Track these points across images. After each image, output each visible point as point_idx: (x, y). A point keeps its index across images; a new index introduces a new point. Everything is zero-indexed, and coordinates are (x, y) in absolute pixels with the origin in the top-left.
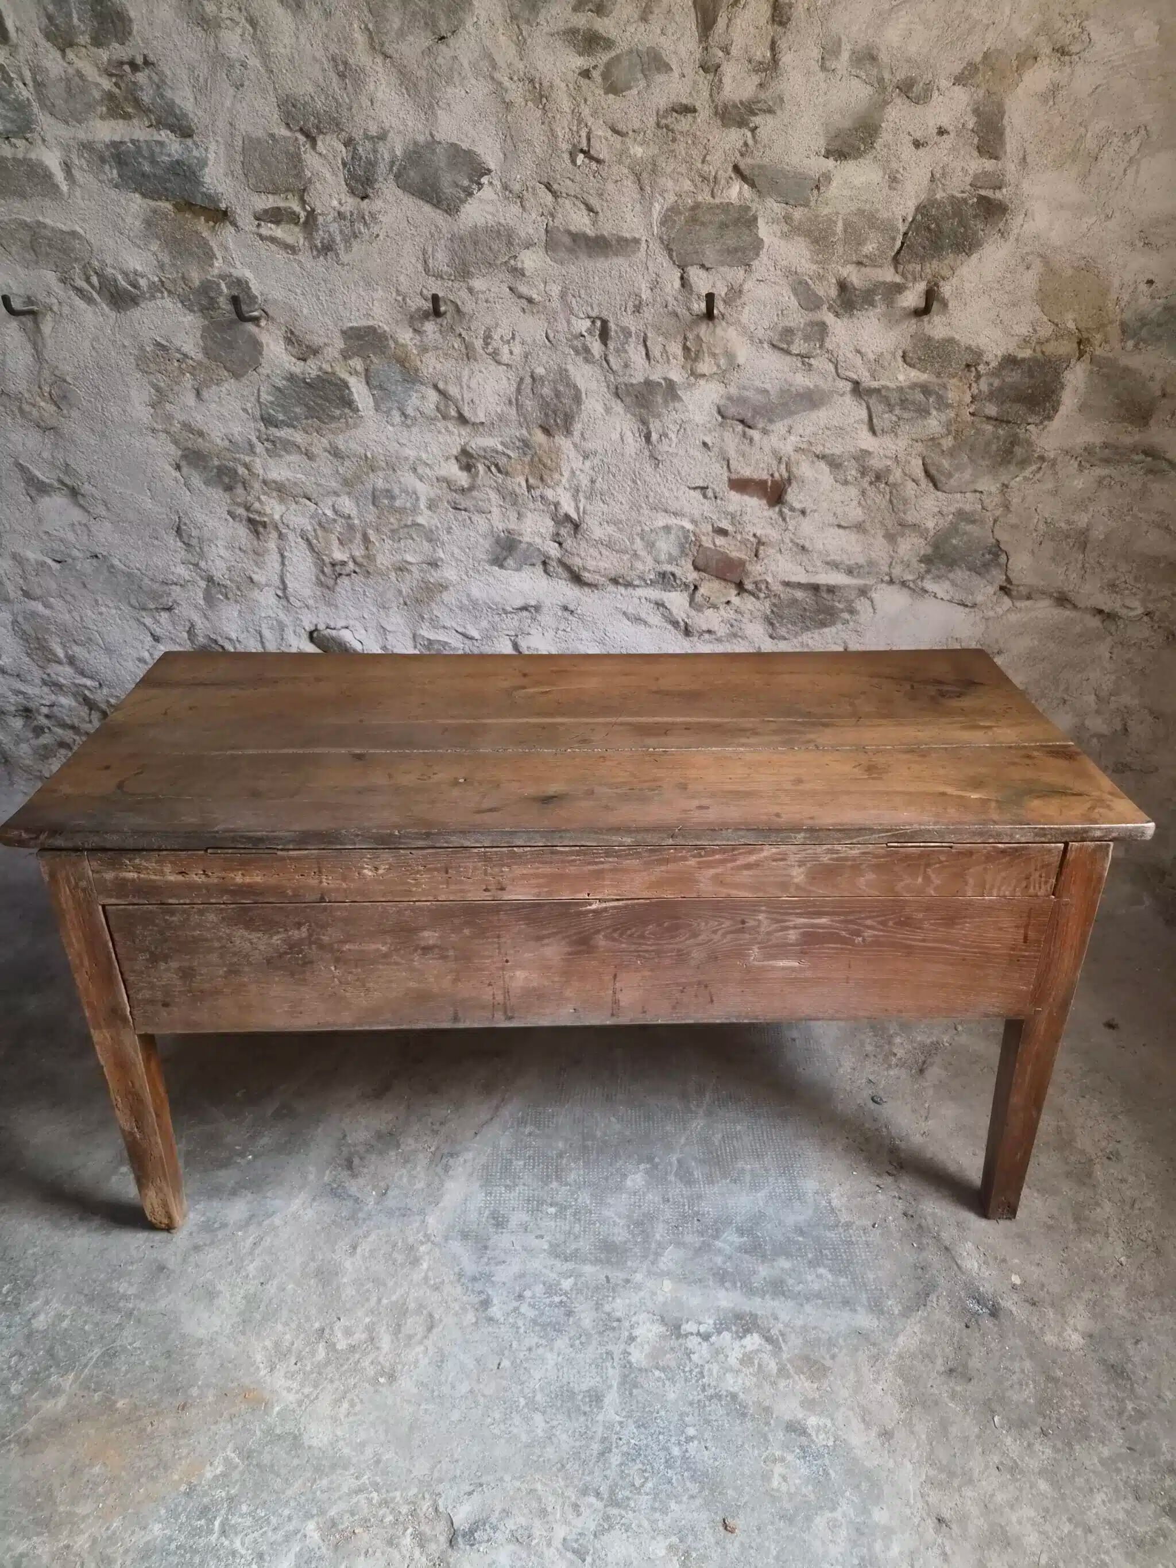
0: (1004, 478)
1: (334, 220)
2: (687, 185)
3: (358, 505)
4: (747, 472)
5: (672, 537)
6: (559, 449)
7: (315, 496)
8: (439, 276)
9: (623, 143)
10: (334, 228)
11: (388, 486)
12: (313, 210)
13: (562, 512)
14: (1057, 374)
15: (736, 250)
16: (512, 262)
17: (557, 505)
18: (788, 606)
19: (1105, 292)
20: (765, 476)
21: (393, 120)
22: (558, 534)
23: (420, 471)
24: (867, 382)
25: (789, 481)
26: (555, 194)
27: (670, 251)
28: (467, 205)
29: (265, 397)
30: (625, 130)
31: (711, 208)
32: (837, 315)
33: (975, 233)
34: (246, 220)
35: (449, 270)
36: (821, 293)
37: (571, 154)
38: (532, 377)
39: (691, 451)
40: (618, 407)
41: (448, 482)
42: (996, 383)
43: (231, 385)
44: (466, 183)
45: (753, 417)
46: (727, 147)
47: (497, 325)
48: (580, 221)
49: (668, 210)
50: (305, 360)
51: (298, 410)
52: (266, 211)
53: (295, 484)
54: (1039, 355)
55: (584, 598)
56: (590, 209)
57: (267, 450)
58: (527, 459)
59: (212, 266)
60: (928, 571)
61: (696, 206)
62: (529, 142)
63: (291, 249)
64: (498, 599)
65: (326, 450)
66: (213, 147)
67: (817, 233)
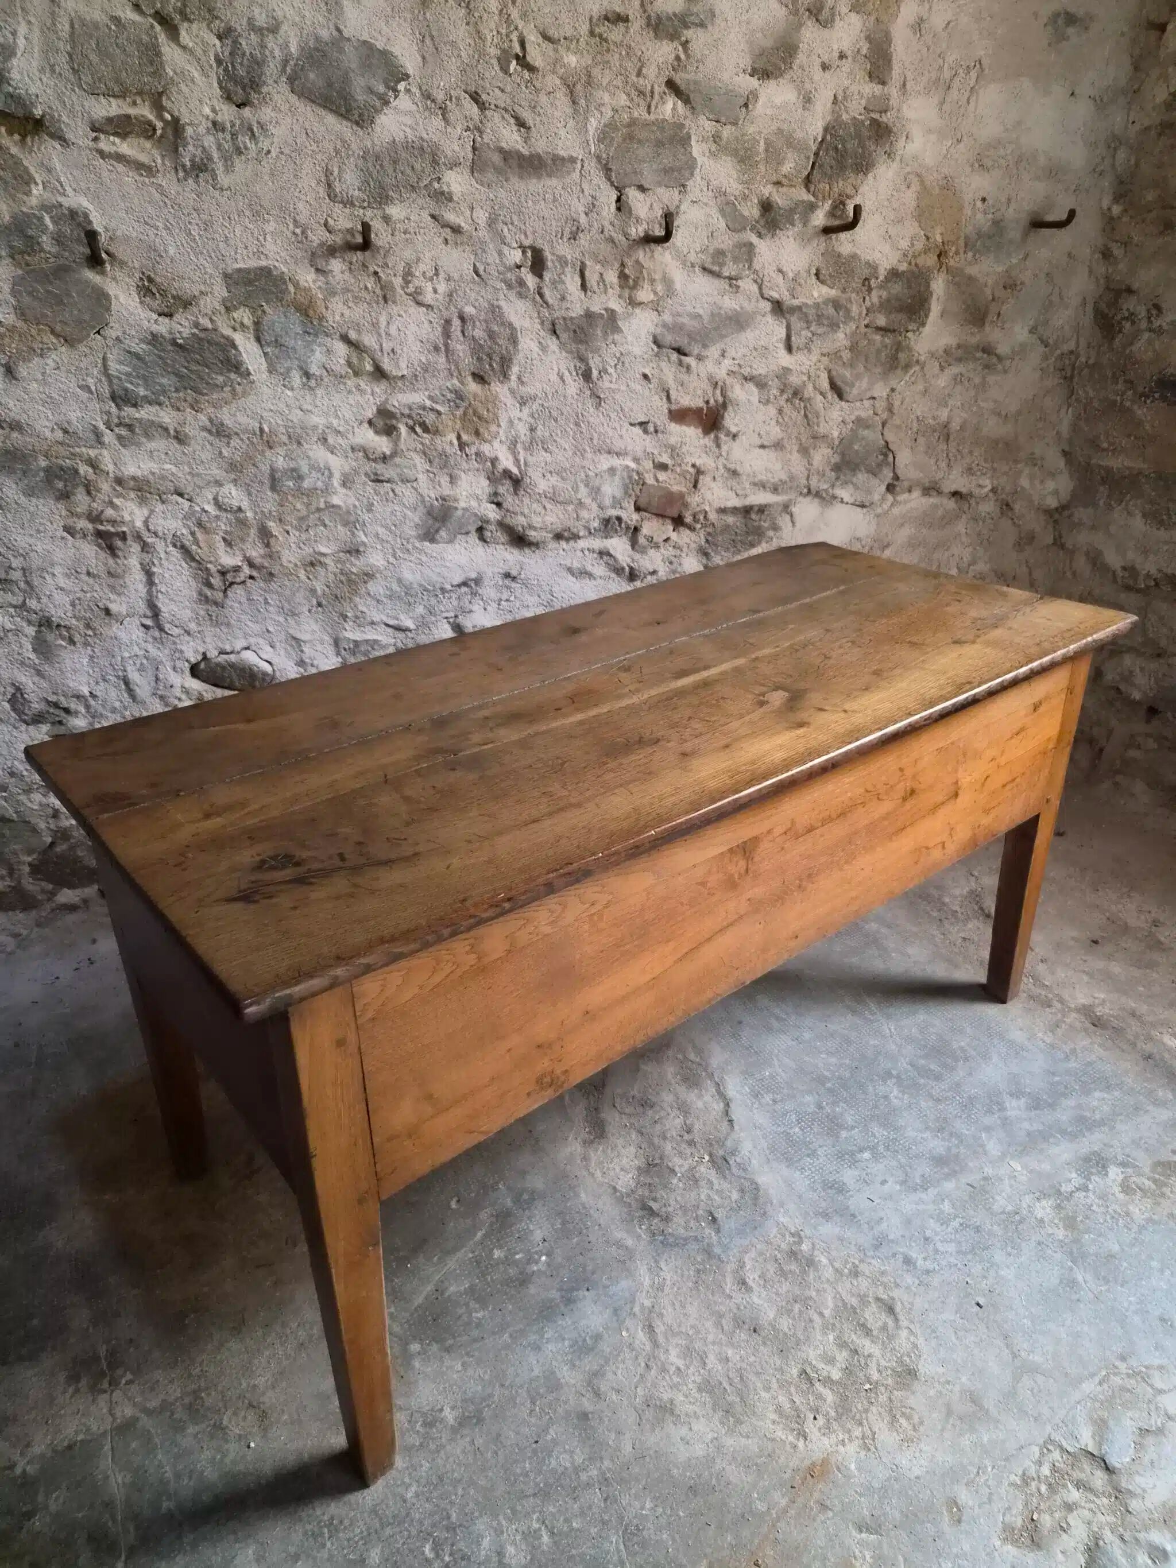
0: (893, 383)
1: (208, 133)
2: (623, 100)
3: (250, 494)
4: (686, 400)
5: (617, 478)
6: (496, 397)
7: (189, 489)
8: (349, 203)
9: (556, 51)
10: (209, 141)
11: (292, 464)
12: (176, 120)
13: (500, 468)
14: (928, 286)
15: (672, 169)
16: (436, 185)
17: (494, 461)
18: (722, 532)
19: (961, 208)
20: (701, 404)
21: (286, 9)
22: (496, 494)
23: (331, 441)
24: (788, 301)
25: (724, 406)
26: (482, 106)
27: (607, 170)
28: (383, 117)
29: (114, 367)
30: (556, 36)
31: (647, 125)
32: (760, 236)
33: (870, 155)
34: (78, 133)
35: (362, 195)
36: (746, 213)
37: (499, 60)
38: (462, 318)
39: (632, 385)
40: (553, 344)
41: (365, 451)
42: (884, 294)
43: (62, 354)
44: (381, 89)
45: (689, 344)
46: (661, 60)
47: (418, 259)
48: (511, 138)
49: (605, 126)
50: (170, 315)
51: (164, 381)
52: (110, 120)
53: (163, 478)
54: (913, 268)
55: (526, 560)
56: (521, 124)
57: (120, 438)
58: (459, 413)
59: (28, 193)
60: (837, 479)
61: (633, 123)
62: (453, 43)
63: (146, 169)
64: (435, 578)
65: (204, 429)
66: (22, 30)
67: (742, 153)
